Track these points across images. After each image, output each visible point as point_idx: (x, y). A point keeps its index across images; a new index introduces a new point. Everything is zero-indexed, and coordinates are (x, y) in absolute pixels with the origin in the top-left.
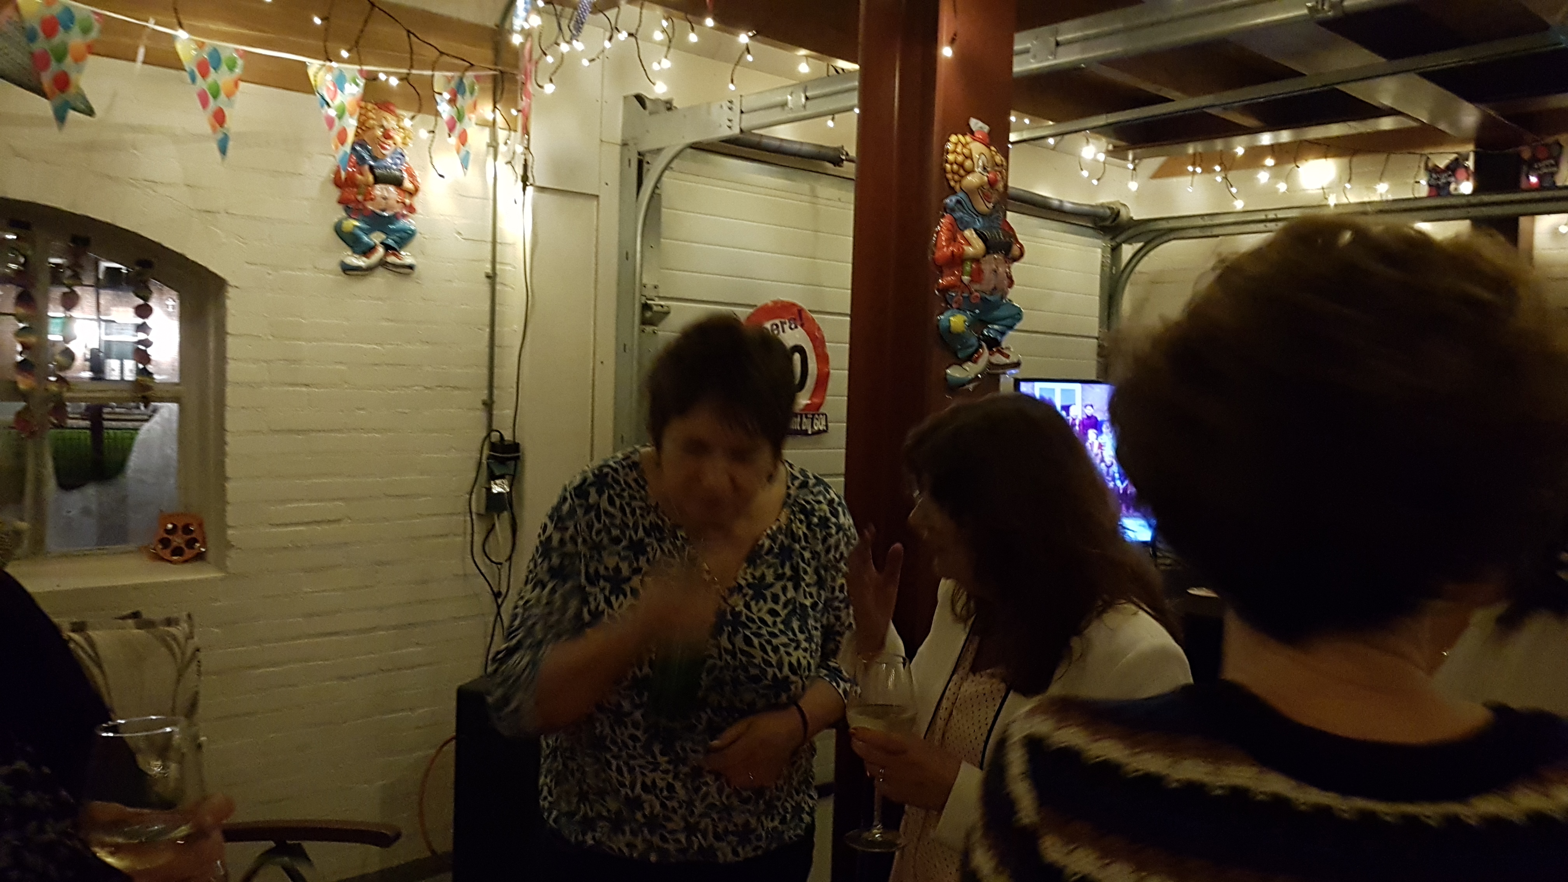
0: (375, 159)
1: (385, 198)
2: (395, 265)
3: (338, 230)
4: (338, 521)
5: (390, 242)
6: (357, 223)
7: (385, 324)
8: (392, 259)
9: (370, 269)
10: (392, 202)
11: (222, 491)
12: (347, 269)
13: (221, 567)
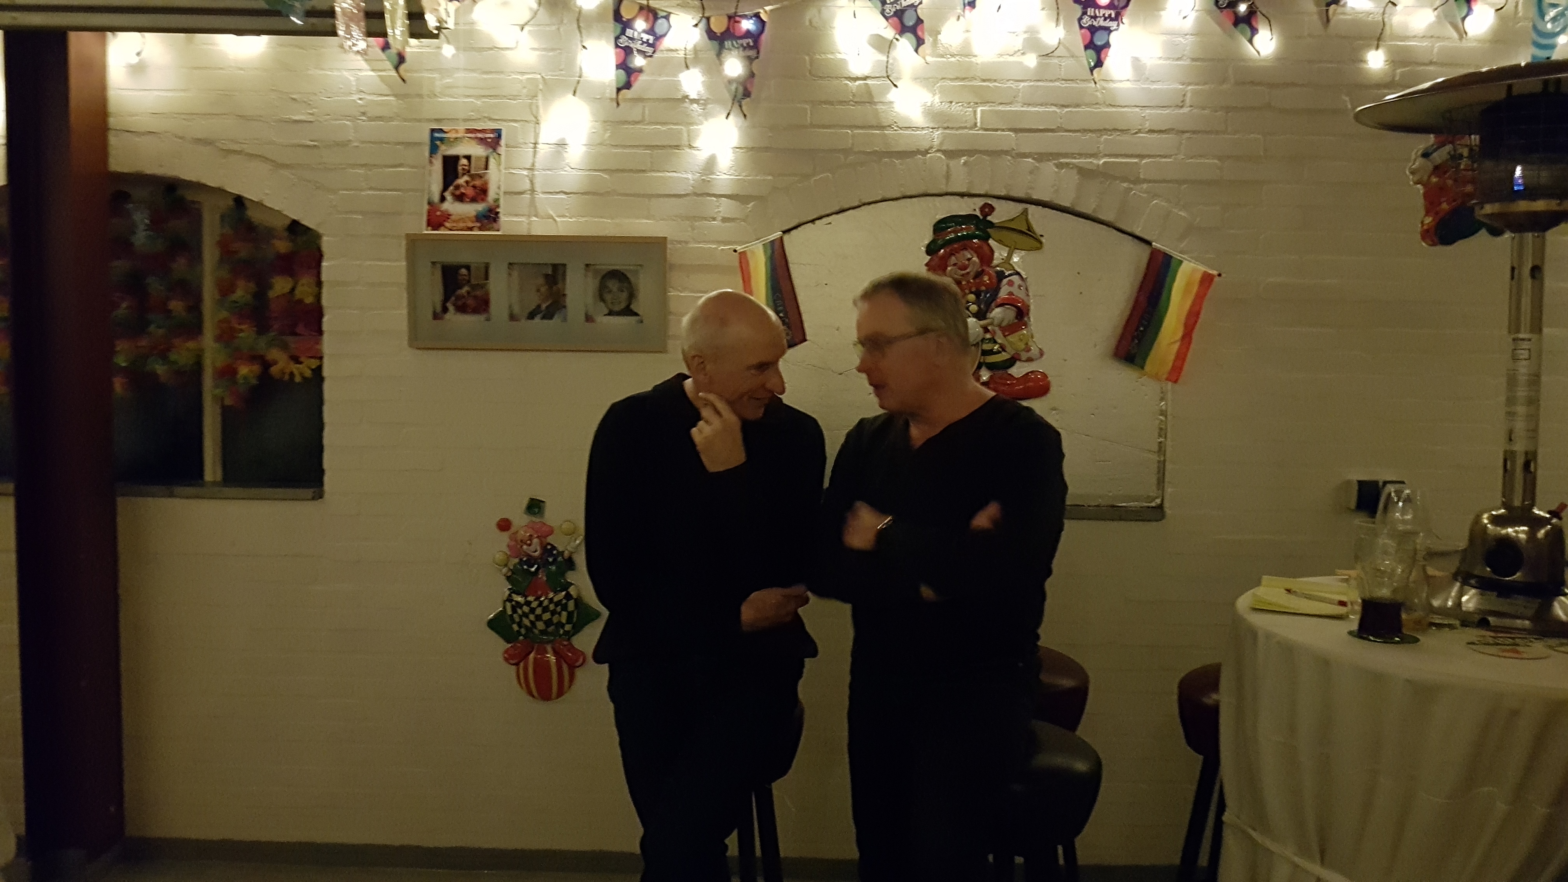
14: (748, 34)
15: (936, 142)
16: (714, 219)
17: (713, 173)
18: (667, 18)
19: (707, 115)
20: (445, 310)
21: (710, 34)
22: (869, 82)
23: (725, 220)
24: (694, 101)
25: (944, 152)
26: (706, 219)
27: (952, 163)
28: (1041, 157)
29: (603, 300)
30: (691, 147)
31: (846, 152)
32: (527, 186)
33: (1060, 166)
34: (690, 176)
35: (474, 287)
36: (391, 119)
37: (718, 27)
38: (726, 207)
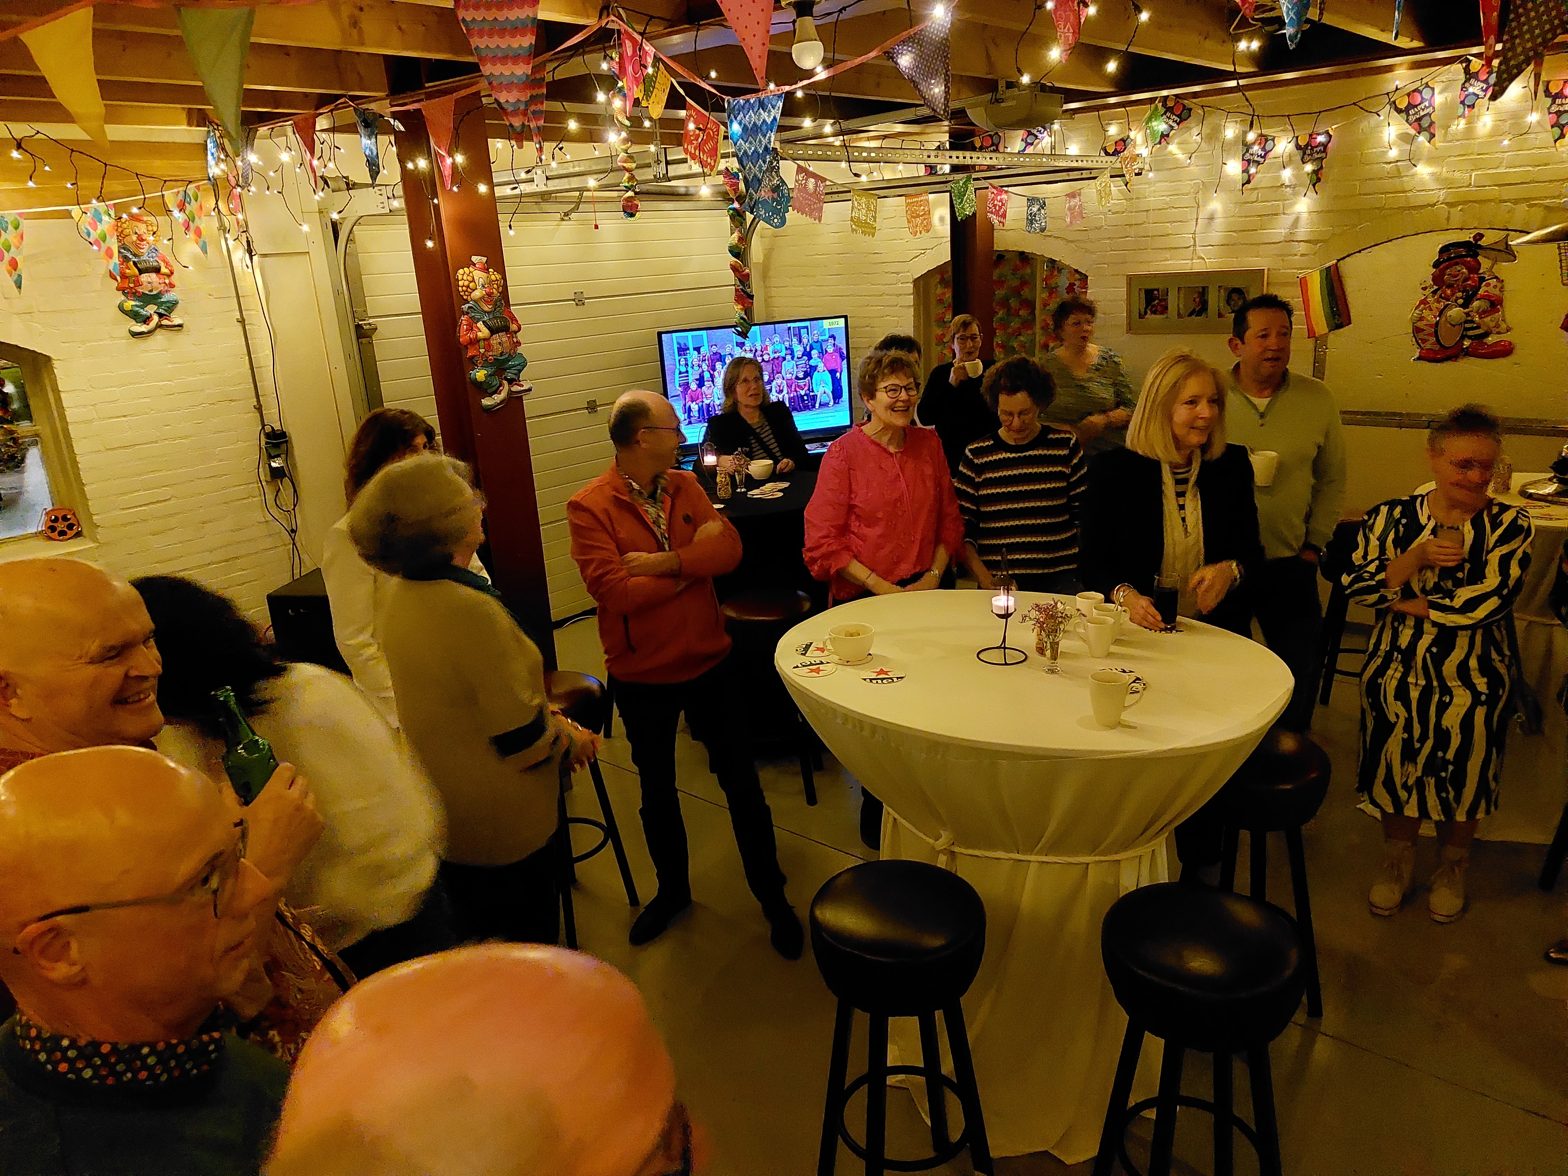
0: (135, 255)
1: (149, 283)
2: (167, 326)
3: (121, 308)
4: (170, 499)
5: (161, 311)
6: (133, 303)
7: (170, 366)
8: (165, 322)
9: (150, 332)
10: (155, 285)
11: (83, 493)
12: (134, 335)
13: (95, 540)
14: (1320, 144)
15: (1441, 198)
16: (1296, 255)
17: (1297, 228)
18: (1273, 140)
19: (1295, 194)
20: (1146, 313)
21: (1298, 147)
22: (1399, 164)
23: (1302, 255)
24: (1287, 187)
25: (1446, 204)
26: (1291, 255)
27: (1452, 210)
28: (1516, 202)
29: (1229, 305)
30: (1284, 214)
31: (1381, 209)
32: (1192, 243)
33: (1531, 206)
34: (1283, 231)
35: (1161, 300)
36: (1123, 212)
37: (1302, 143)
38: (1303, 248)
